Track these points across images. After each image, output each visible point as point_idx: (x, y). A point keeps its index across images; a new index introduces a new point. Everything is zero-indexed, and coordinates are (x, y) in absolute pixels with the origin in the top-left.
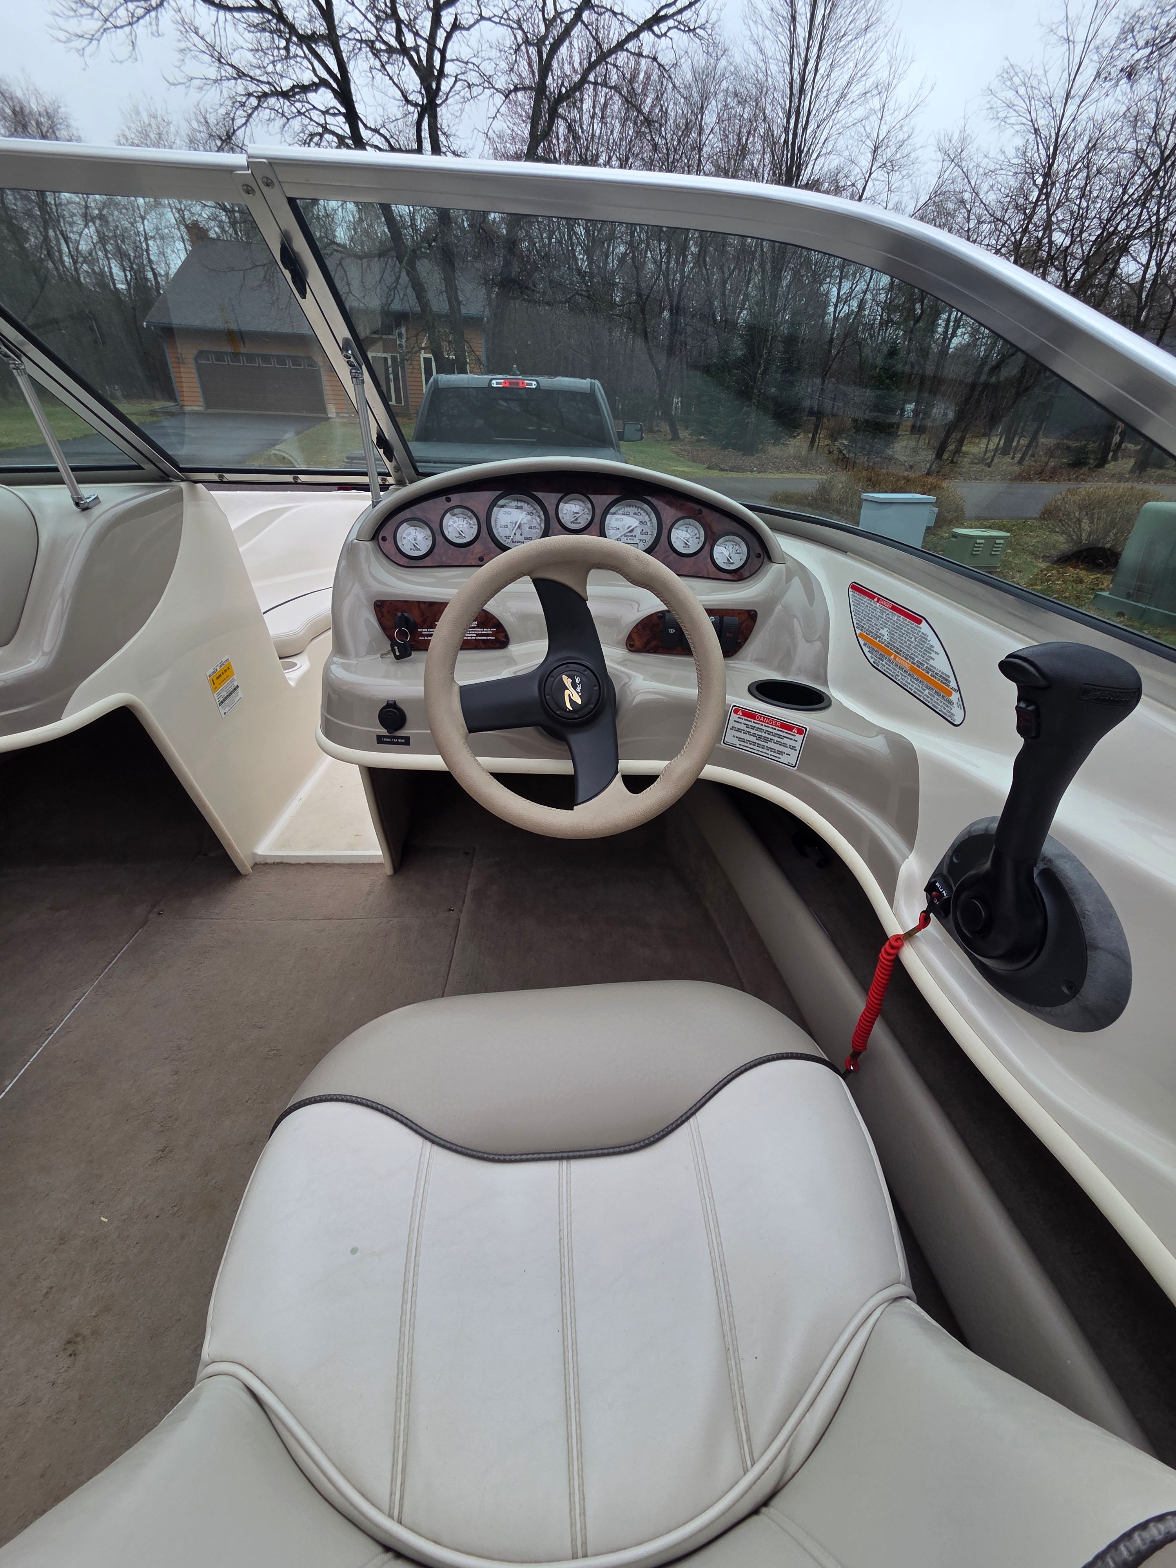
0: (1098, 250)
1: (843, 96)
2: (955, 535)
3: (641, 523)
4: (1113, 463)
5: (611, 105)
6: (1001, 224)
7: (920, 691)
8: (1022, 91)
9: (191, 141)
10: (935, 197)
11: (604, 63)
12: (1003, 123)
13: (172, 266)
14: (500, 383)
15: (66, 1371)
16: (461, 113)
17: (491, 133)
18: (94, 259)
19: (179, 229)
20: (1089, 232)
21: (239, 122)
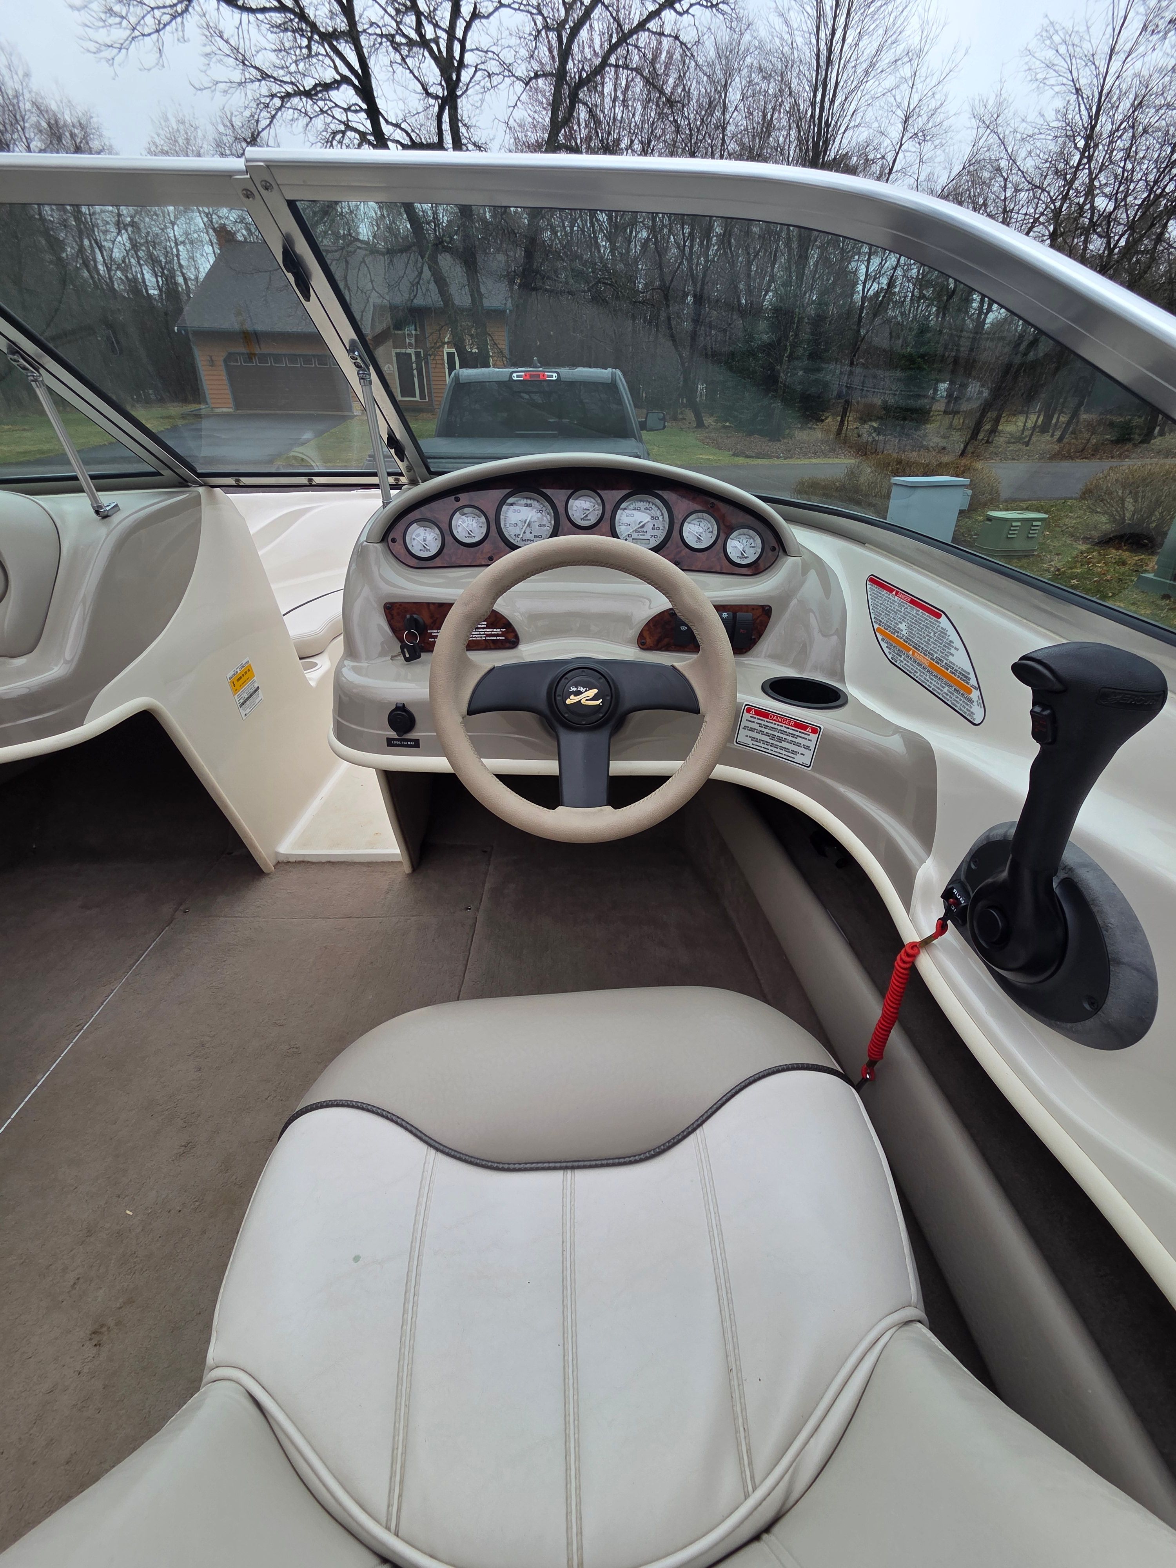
0: (1144, 214)
1: (872, 65)
2: (990, 519)
3: (653, 518)
4: (1160, 438)
5: (633, 87)
6: (1040, 191)
7: (939, 689)
8: (1062, 49)
9: (218, 146)
10: (969, 166)
11: (624, 44)
12: (1042, 85)
13: (201, 270)
14: (521, 376)
15: (91, 1361)
16: (482, 103)
17: (511, 123)
18: (127, 266)
19: (207, 233)
20: (1135, 195)
21: (264, 123)
